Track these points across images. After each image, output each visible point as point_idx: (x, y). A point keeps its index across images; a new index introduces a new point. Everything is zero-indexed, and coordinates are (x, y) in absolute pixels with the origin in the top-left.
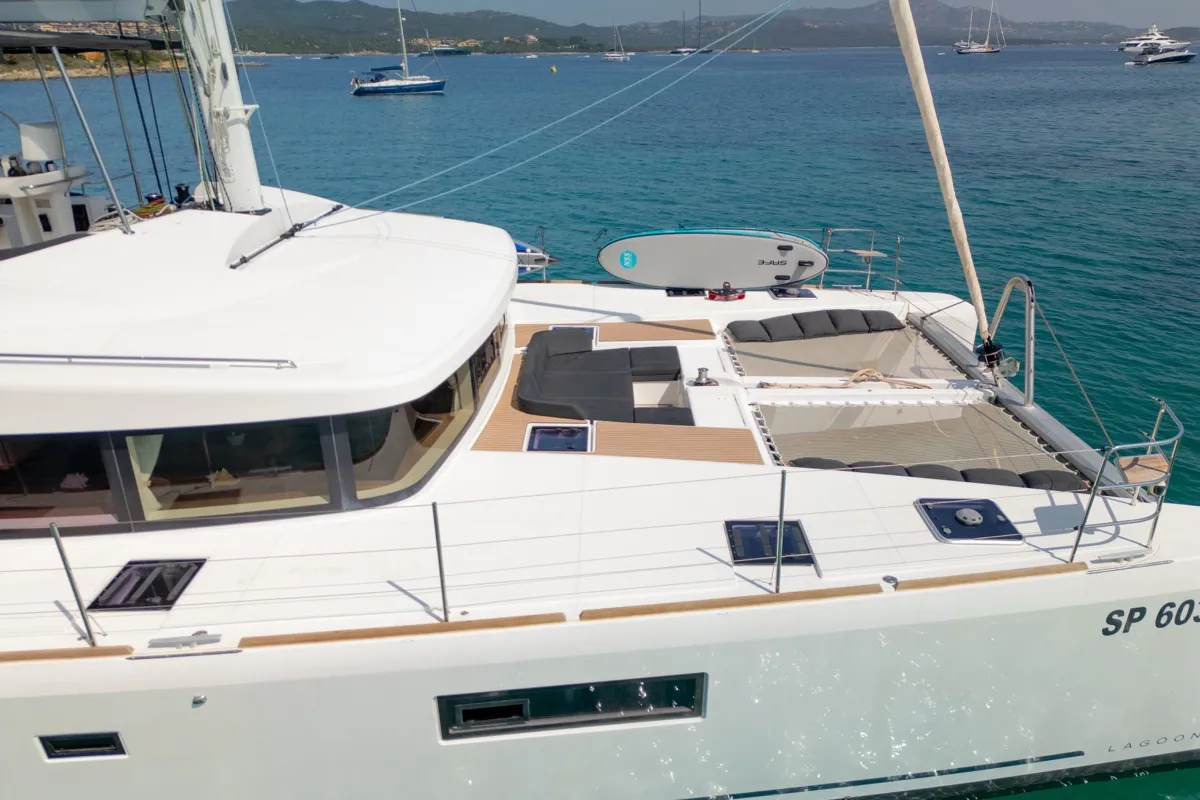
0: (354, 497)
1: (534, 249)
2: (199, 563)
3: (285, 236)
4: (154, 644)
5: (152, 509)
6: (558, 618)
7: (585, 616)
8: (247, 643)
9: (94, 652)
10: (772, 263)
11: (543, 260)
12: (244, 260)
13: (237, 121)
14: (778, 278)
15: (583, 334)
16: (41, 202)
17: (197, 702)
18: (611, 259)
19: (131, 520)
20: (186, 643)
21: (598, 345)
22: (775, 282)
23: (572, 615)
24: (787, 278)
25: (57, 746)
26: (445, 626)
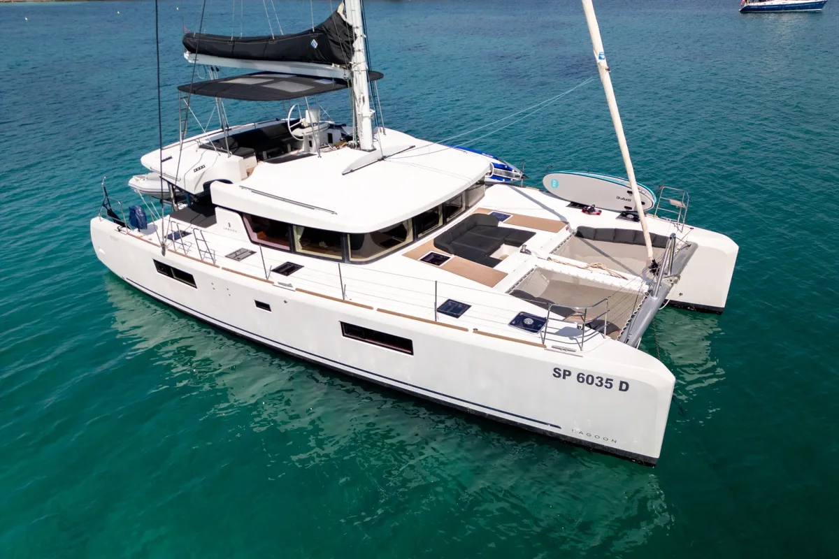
0: (348, 260)
1: (517, 170)
2: (302, 267)
3: (379, 160)
4: (280, 283)
5: (299, 248)
6: (371, 308)
7: (379, 310)
8: (297, 290)
9: (267, 281)
10: (623, 199)
11: (519, 176)
12: (352, 171)
13: (366, 117)
14: (626, 207)
15: (503, 217)
16: (310, 137)
17: (285, 302)
18: (548, 180)
19: (293, 250)
20: (285, 285)
21: (501, 224)
22: (625, 210)
23: (375, 308)
24: (631, 208)
25: (259, 304)
26: (343, 301)
